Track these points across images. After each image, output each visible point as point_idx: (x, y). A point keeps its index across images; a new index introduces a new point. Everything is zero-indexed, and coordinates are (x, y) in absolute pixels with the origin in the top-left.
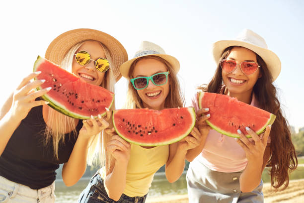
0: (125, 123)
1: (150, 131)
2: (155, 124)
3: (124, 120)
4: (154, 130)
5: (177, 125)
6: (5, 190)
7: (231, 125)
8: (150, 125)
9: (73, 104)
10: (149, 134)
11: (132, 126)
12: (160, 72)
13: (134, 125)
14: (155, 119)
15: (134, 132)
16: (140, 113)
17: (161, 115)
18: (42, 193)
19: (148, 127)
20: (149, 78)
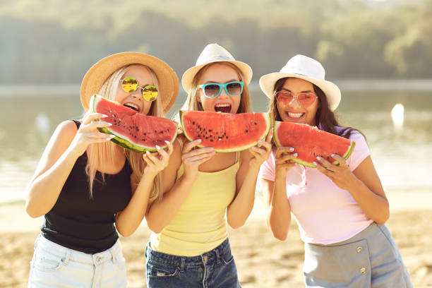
0: (195, 126)
1: (221, 136)
2: (227, 129)
3: (194, 123)
4: (225, 135)
5: (250, 132)
6: (58, 256)
7: (313, 155)
8: (221, 130)
9: (135, 137)
10: (220, 139)
11: (202, 130)
12: (234, 80)
13: (204, 130)
14: (228, 124)
15: (204, 136)
16: (212, 117)
17: (234, 121)
18: (99, 259)
19: (219, 133)
20: (223, 86)
